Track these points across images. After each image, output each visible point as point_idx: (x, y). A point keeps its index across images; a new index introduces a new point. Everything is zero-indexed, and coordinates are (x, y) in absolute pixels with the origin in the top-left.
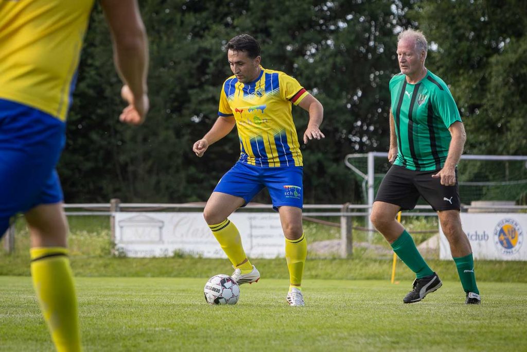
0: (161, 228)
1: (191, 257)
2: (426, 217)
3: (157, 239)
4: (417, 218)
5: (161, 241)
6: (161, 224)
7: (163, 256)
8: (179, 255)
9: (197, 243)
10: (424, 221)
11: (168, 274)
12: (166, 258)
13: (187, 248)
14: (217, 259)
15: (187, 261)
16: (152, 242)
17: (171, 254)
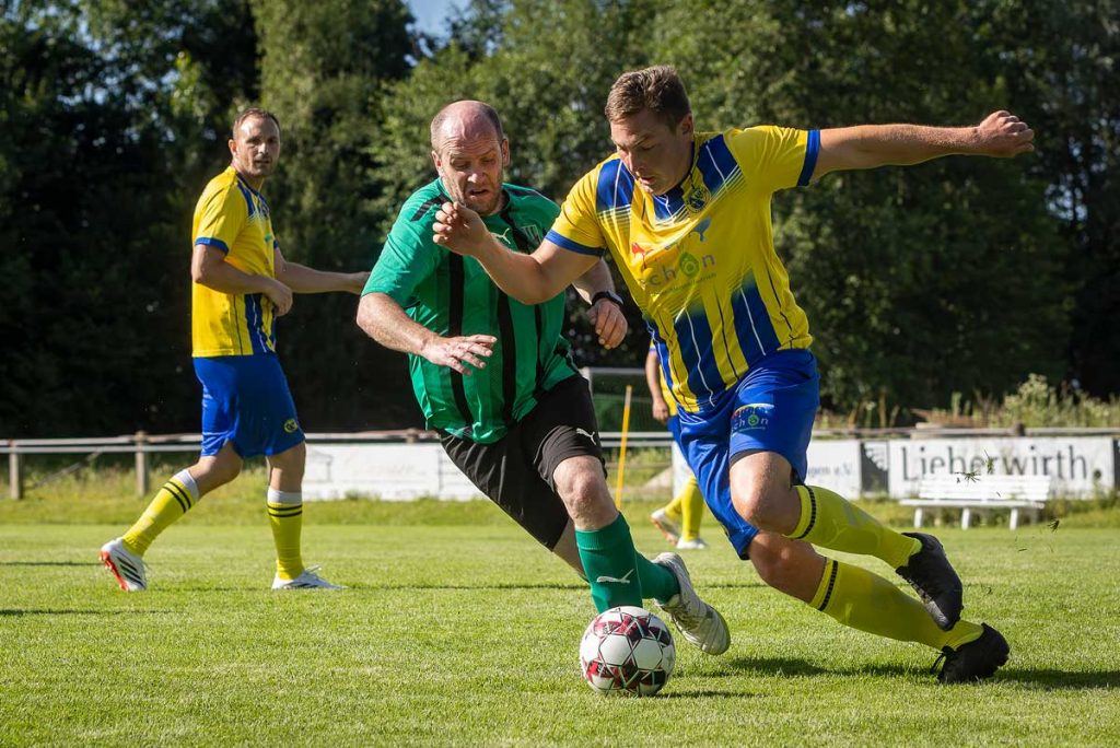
0: (329, 464)
1: (366, 499)
2: (657, 448)
3: (324, 477)
4: (646, 449)
5: (329, 480)
6: (328, 460)
7: (331, 499)
8: (353, 498)
9: (373, 482)
10: (654, 453)
11: (337, 521)
12: (336, 502)
13: (362, 488)
14: (399, 503)
15: (363, 505)
16: (320, 482)
17: (342, 496)
